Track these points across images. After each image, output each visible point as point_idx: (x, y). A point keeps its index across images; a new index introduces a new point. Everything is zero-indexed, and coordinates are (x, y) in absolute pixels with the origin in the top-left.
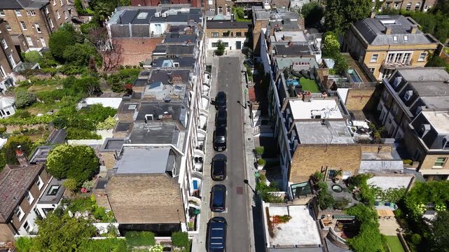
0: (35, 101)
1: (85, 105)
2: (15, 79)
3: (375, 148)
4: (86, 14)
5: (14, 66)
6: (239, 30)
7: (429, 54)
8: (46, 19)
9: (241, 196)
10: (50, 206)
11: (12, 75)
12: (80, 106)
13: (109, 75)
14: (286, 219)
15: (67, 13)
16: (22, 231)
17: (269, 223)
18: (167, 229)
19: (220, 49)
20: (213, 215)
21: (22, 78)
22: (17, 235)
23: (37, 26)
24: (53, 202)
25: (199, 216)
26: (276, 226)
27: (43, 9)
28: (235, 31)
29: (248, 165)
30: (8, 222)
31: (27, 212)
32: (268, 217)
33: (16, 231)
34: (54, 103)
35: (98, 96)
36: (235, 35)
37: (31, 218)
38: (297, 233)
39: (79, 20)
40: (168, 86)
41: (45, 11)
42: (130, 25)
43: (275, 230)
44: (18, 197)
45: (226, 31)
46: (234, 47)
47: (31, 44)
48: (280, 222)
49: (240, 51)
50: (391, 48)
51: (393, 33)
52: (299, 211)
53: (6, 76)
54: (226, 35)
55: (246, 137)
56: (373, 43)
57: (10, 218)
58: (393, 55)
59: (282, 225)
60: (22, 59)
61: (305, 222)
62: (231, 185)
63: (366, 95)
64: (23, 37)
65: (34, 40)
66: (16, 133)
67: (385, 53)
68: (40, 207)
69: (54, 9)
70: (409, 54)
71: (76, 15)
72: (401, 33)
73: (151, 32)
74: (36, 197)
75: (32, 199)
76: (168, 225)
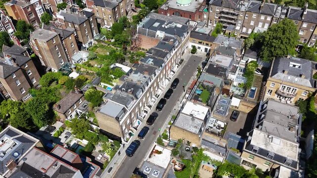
0: (97, 58)
1: (115, 66)
2: (93, 43)
3: (219, 138)
4: (140, 7)
5: (95, 35)
6: (207, 43)
7: (309, 93)
8: (114, 13)
9: (153, 135)
10: (81, 111)
11: (92, 40)
12: (112, 66)
13: (132, 52)
14: (160, 153)
15: (130, 6)
16: (69, 118)
17: (152, 152)
18: (115, 138)
19: (194, 50)
20: (138, 139)
21: (96, 43)
22: (66, 119)
23: (110, 16)
24: (83, 110)
25: (132, 137)
26: (154, 154)
27: (114, 9)
28: (205, 42)
29: (166, 122)
30: (64, 114)
31: (72, 112)
32: (154, 149)
33: (67, 117)
34: (104, 60)
35: (122, 63)
36: (205, 44)
37: (74, 114)
38: (160, 160)
39: (135, 10)
40: (142, 74)
41: (115, 9)
42: (147, 29)
43: (153, 156)
44: (70, 105)
45: (200, 41)
46: (203, 51)
47: (106, 23)
48: (157, 153)
49: (206, 53)
50: (283, 82)
51: (289, 74)
52: (167, 153)
53: (89, 41)
54: (200, 43)
55: (174, 108)
56: (273, 77)
57: (65, 113)
58: (285, 87)
59: (156, 155)
60: (100, 32)
61: (167, 158)
62: (153, 129)
63: (251, 106)
64: (103, 20)
65: (107, 22)
66: (84, 71)
67: (280, 84)
68: (78, 111)
69: (121, 7)
70: (296, 90)
71: (134, 7)
72: (295, 75)
73: (156, 36)
74: (77, 107)
75: (76, 107)
76: (116, 136)
